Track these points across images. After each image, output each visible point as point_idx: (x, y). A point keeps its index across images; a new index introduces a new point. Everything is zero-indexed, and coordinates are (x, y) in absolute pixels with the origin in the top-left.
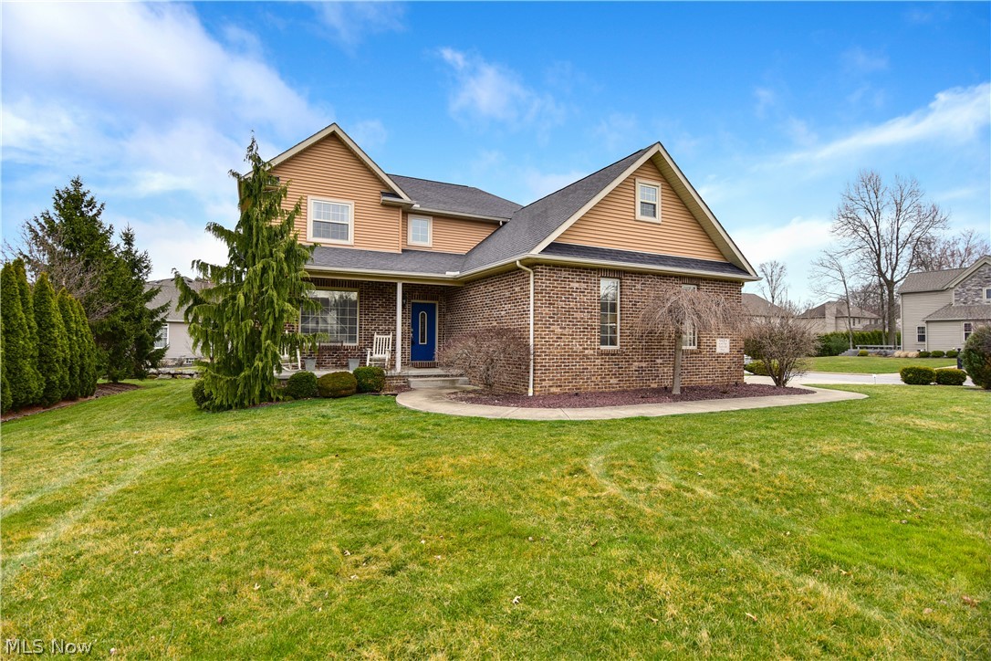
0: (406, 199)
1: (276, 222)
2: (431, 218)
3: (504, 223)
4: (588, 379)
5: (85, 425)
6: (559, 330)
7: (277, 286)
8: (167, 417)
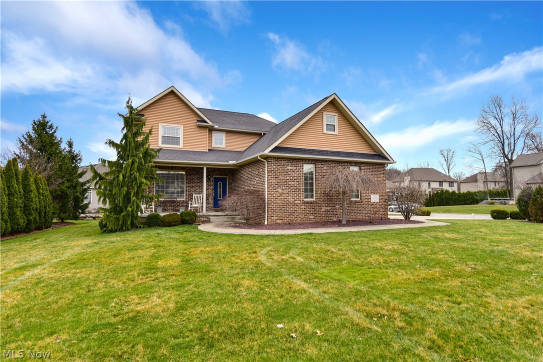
0: (210, 123)
1: (140, 139)
2: (225, 133)
3: (264, 134)
4: (297, 216)
5: (46, 240)
6: (280, 191)
7: (139, 170)
8: (86, 236)
